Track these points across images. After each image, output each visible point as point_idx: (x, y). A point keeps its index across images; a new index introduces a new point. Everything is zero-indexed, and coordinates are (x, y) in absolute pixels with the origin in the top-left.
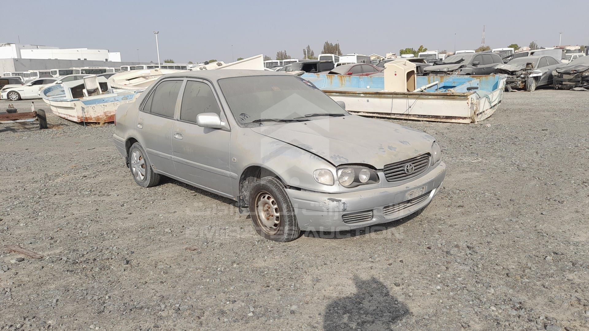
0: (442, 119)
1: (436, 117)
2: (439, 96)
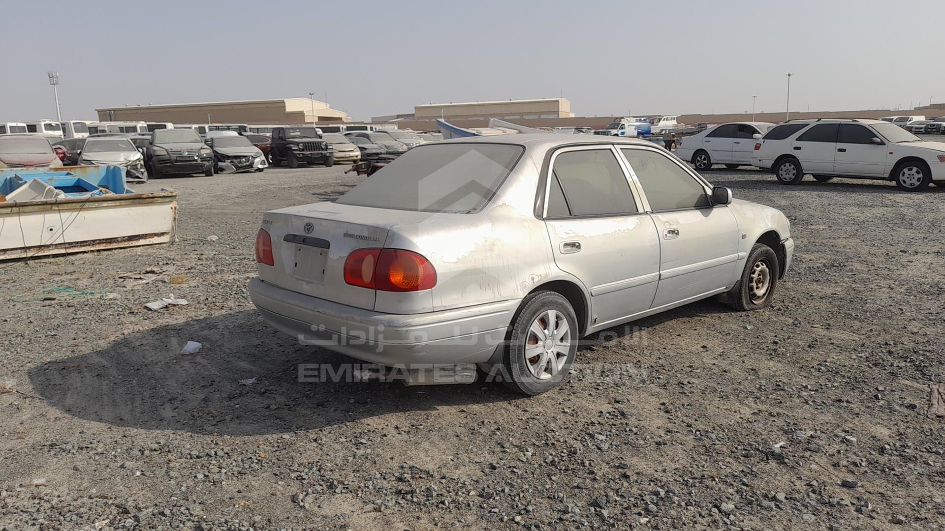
0: (121, 242)
1: (109, 241)
2: (124, 201)
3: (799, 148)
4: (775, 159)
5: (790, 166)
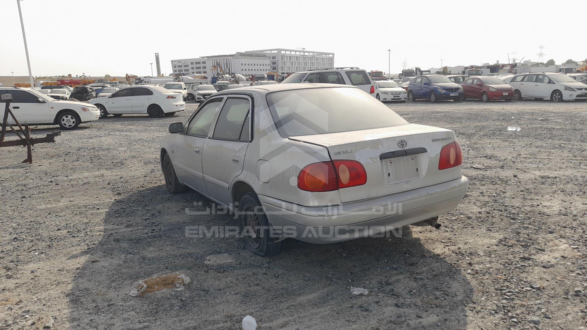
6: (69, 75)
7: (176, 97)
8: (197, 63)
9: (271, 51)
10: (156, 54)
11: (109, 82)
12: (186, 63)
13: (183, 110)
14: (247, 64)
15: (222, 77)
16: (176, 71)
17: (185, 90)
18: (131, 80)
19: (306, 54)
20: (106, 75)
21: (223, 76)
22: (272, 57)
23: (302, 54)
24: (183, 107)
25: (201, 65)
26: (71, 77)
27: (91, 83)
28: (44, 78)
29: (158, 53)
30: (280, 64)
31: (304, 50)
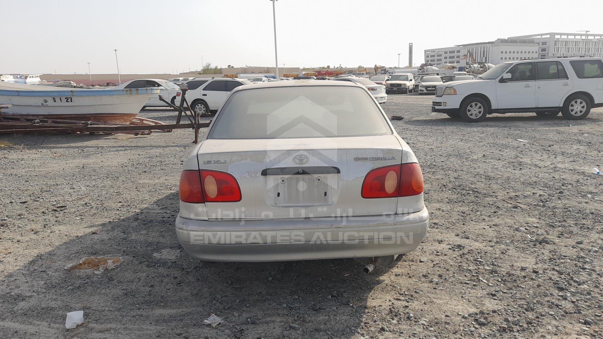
3: (206, 95)
4: (192, 102)
5: (201, 105)
6: (328, 66)
7: (376, 90)
8: (450, 52)
9: (542, 36)
10: (410, 44)
11: (358, 72)
12: (440, 52)
13: (384, 103)
14: (508, 52)
15: (470, 67)
16: (428, 61)
17: (410, 82)
18: (379, 70)
19: (590, 38)
20: (359, 66)
21: (472, 65)
22: (542, 43)
23: (584, 37)
24: (384, 99)
25: (456, 54)
26: (329, 68)
27: (342, 74)
28: (308, 69)
29: (412, 43)
30: (551, 52)
31: (587, 33)
